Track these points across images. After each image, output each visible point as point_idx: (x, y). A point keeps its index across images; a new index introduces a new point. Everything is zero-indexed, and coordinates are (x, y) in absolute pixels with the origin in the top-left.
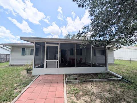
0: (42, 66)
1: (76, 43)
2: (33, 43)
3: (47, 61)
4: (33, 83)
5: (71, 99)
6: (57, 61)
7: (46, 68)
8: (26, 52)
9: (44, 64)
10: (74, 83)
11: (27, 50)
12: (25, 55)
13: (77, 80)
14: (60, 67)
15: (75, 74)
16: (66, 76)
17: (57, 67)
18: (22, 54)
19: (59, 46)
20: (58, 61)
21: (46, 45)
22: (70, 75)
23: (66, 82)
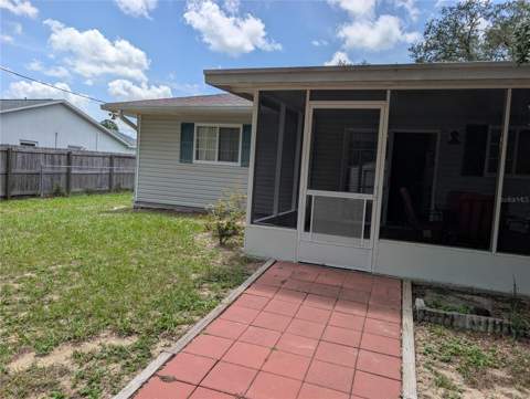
0: (288, 221)
1: (510, 87)
2: (249, 97)
3: (314, 193)
4: (254, 282)
5: (436, 374)
6: (365, 197)
7: (307, 228)
8: (198, 147)
9: (296, 213)
10: (463, 330)
11: (205, 138)
12: (194, 161)
13: (491, 319)
14: (382, 235)
15: (478, 295)
16: (418, 289)
17: (367, 236)
18: (181, 157)
19: (384, 108)
20: (377, 198)
21: (311, 107)
22: (443, 290)
23: (415, 312)
